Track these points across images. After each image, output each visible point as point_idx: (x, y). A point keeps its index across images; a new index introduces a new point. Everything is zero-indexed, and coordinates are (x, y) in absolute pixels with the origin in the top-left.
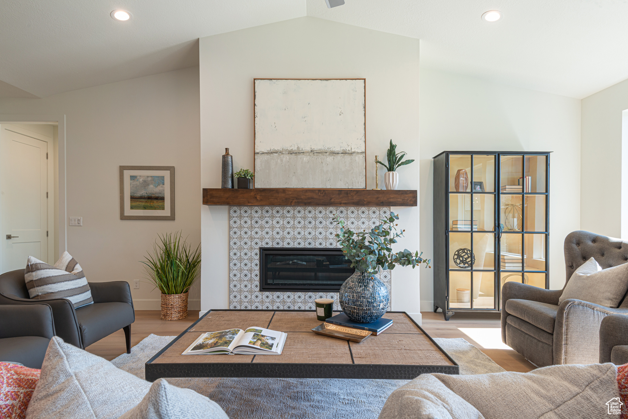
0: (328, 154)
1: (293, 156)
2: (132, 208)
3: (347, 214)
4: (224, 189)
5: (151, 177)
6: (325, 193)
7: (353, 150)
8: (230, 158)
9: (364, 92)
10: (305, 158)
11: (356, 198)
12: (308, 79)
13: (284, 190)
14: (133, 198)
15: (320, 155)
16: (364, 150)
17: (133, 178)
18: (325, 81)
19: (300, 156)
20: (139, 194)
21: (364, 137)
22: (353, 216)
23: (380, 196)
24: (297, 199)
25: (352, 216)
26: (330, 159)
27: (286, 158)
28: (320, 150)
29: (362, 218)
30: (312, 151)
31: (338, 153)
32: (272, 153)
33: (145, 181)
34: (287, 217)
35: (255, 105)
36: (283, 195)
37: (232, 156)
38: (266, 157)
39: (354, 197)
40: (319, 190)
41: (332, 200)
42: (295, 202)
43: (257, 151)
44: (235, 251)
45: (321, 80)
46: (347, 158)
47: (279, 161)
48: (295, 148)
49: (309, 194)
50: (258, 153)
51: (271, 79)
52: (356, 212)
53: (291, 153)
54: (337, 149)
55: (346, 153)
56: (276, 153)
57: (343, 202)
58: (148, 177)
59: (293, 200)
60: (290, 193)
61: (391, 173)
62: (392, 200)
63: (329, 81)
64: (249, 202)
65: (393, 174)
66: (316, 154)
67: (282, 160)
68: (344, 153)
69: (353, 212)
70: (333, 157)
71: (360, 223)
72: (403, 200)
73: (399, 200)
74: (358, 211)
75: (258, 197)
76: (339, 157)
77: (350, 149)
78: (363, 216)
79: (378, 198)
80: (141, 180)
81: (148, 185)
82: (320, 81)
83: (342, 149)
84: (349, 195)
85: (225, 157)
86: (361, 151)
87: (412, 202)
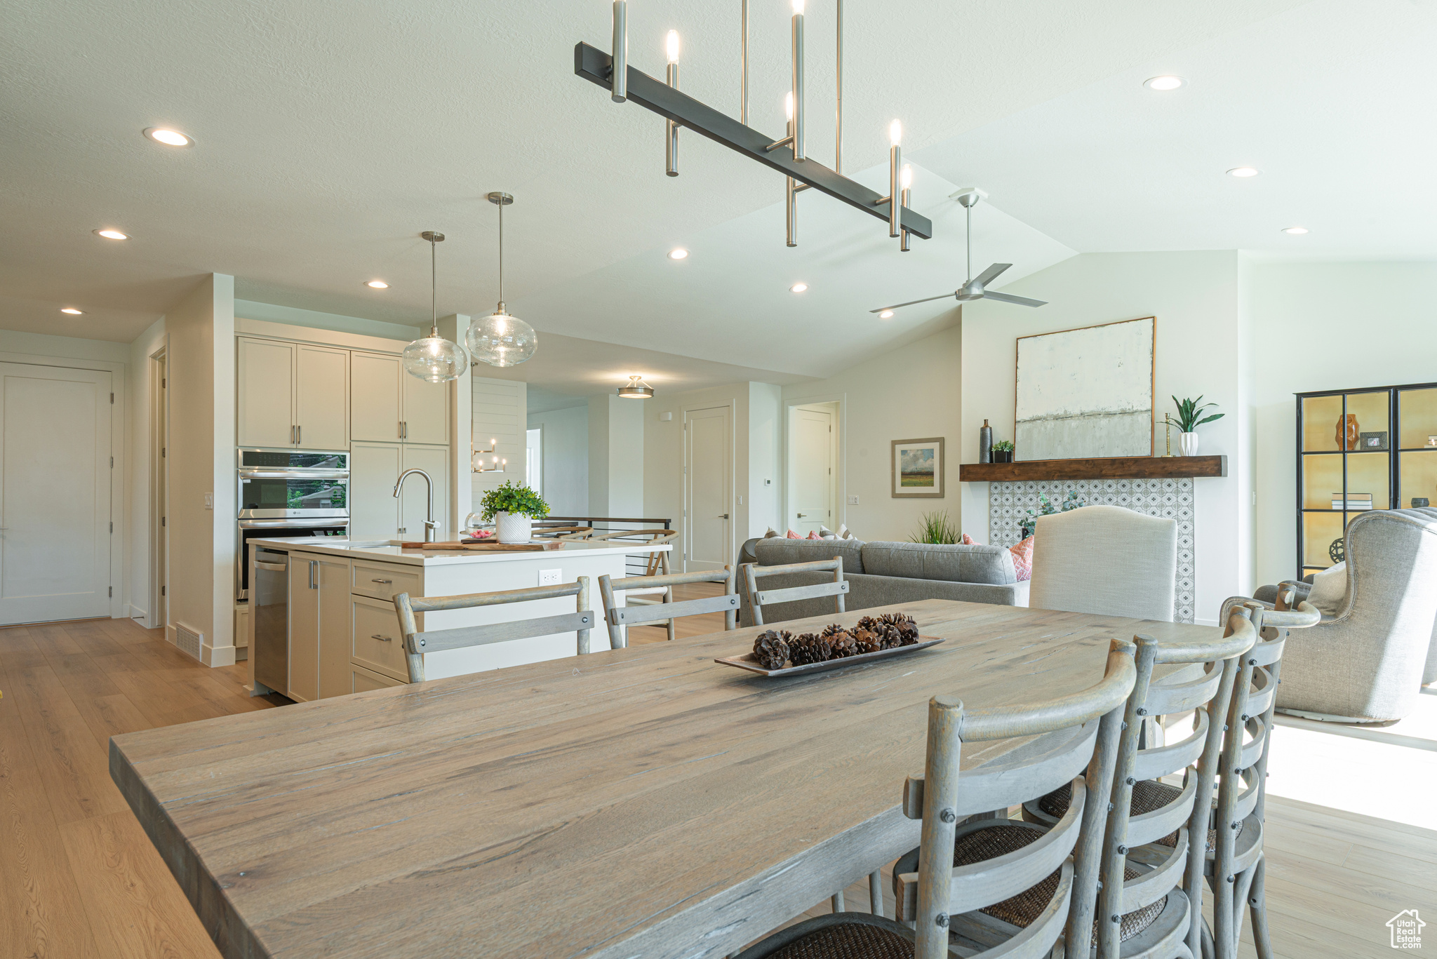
0: (1102, 416)
1: (1059, 422)
2: (903, 485)
3: (1131, 488)
4: (982, 465)
5: (921, 450)
6: (1094, 465)
7: (1135, 409)
8: (988, 429)
9: (1152, 333)
10: (1074, 423)
11: (1134, 469)
12: (1079, 329)
13: (1045, 463)
14: (904, 474)
15: (1092, 417)
16: (1149, 407)
17: (904, 452)
18: (1100, 328)
19: (1067, 422)
20: (908, 470)
21: (1150, 391)
22: (1139, 490)
23: (1168, 464)
24: (1060, 472)
25: (1137, 491)
26: (1104, 422)
27: (1051, 424)
28: (1092, 411)
29: (1152, 493)
30: (1082, 414)
31: (1115, 414)
32: (1034, 420)
33: (915, 456)
34: (1054, 493)
35: (1017, 367)
36: (1044, 468)
37: (991, 428)
38: (1028, 425)
39: (1132, 468)
40: (1087, 461)
41: (1104, 472)
42: (1058, 476)
43: (1018, 419)
44: (996, 532)
45: (1095, 327)
46: (1127, 419)
47: (1042, 428)
48: (1061, 413)
49: (1075, 466)
50: (1019, 422)
51: (1036, 336)
52: (1143, 485)
53: (1056, 418)
54: (1114, 409)
55: (1125, 413)
56: (1039, 420)
57: (1117, 474)
58: (918, 450)
59: (1056, 473)
60: (1052, 465)
61: (1188, 434)
62: (1184, 470)
63: (1106, 327)
64: (1006, 478)
65: (1191, 436)
66: (1086, 417)
67: (1046, 428)
68: (1123, 413)
69: (1139, 486)
70: (1108, 419)
71: (1149, 499)
72: (1200, 468)
73: (1195, 469)
74: (1146, 484)
75: (1016, 471)
76: (1116, 418)
77: (1131, 408)
78: (1153, 490)
79: (1164, 467)
80: (911, 454)
81: (918, 459)
82: (1094, 329)
83: (1120, 408)
84: (1125, 465)
85: (983, 430)
86: (1145, 409)
87: (1213, 472)
